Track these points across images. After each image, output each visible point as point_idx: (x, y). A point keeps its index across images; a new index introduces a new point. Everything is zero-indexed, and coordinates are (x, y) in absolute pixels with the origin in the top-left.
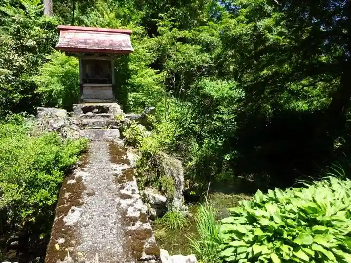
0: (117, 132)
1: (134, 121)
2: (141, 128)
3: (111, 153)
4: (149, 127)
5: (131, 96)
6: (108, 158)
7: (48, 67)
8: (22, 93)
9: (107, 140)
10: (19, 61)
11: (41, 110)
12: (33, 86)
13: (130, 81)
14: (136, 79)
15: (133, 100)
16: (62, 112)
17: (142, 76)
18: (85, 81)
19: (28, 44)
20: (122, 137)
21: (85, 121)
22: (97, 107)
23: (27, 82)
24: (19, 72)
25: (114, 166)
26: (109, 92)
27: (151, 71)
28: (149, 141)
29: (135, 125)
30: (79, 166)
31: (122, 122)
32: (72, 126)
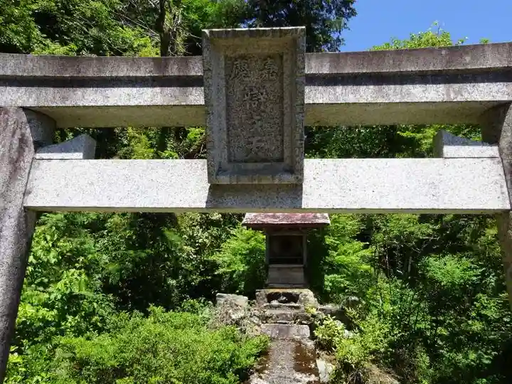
0: (306, 330)
1: (329, 315)
2: (340, 325)
3: (296, 358)
4: (350, 326)
5: (329, 279)
7: (233, 244)
8: (201, 274)
9: (293, 340)
10: (203, 237)
11: (222, 297)
13: (328, 259)
14: (335, 257)
15: (331, 284)
16: (242, 300)
17: (344, 253)
19: (214, 218)
20: (313, 337)
21: (268, 313)
22: (284, 294)
23: (208, 261)
24: (201, 249)
25: (298, 376)
26: (299, 275)
27: (358, 244)
28: (350, 345)
29: (330, 321)
30: (257, 371)
31: (313, 316)
32: (252, 319)
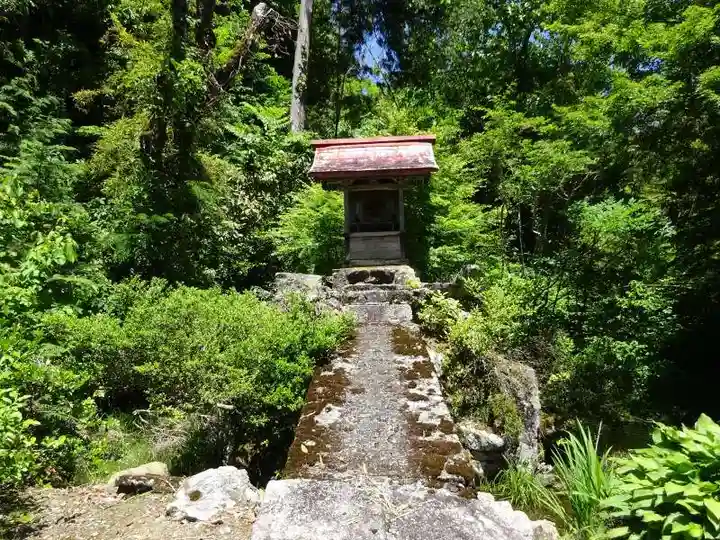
0: (406, 310)
1: (439, 291)
2: (453, 303)
3: (395, 341)
4: (468, 302)
5: (434, 253)
6: (390, 347)
7: (295, 213)
8: (252, 259)
9: (390, 324)
10: (251, 206)
11: (282, 277)
12: (270, 246)
13: (434, 227)
14: (445, 223)
15: (439, 260)
16: (313, 280)
17: (458, 217)
18: (353, 229)
19: (265, 179)
20: (416, 320)
21: (351, 293)
22: (373, 274)
23: (261, 241)
24: (250, 223)
25: (399, 358)
26: (394, 246)
27: (473, 207)
28: (466, 325)
29: (439, 298)
30: (340, 355)
31: (416, 294)
32: (330, 301)
